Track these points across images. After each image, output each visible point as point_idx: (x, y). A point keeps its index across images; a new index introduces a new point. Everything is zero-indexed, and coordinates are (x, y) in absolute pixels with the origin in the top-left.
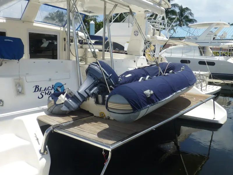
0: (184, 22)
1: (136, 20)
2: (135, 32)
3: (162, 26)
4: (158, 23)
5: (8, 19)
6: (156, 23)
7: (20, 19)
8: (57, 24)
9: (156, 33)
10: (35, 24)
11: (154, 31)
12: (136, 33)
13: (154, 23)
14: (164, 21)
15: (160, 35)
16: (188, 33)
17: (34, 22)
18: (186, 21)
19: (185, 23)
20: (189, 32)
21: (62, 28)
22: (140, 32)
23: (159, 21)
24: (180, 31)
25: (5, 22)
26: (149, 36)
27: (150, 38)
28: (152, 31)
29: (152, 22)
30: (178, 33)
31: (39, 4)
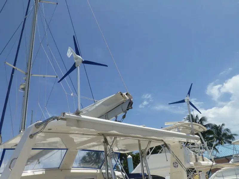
0: (224, 140)
1: (173, 153)
2: (174, 164)
3: (203, 150)
4: (197, 148)
5: (47, 170)
6: (195, 148)
7: (59, 168)
8: (93, 167)
9: (199, 158)
10: (72, 171)
11: (196, 157)
12: (176, 165)
13: (194, 149)
14: (204, 144)
15: (203, 160)
16: (234, 151)
17: (72, 169)
18: (225, 138)
19: (226, 140)
20: (234, 149)
21: (99, 170)
22: (179, 163)
23: (198, 146)
24: (224, 150)
25: (44, 173)
26: (191, 163)
27: (194, 166)
28: (194, 157)
29: (192, 148)
30: (222, 152)
31: (77, 150)
